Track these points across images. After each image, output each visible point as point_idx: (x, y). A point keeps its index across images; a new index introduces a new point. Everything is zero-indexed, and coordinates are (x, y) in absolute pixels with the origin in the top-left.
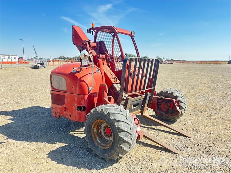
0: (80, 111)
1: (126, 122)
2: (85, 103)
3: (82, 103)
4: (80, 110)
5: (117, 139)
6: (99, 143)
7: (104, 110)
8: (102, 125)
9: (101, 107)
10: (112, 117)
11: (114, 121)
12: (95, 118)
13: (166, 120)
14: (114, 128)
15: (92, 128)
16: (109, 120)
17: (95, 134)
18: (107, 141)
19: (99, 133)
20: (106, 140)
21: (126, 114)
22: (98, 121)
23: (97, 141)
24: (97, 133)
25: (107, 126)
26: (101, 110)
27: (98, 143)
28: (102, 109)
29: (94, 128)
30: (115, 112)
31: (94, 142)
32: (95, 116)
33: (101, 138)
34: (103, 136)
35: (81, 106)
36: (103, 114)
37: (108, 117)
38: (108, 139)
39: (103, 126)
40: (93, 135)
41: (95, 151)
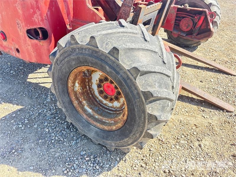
0: (35, 41)
1: (164, 72)
2: (42, 20)
3: (37, 20)
4: (37, 39)
5: (140, 118)
6: (89, 114)
7: (97, 40)
8: (92, 75)
9: (86, 31)
10: (126, 61)
11: (132, 72)
12: (74, 63)
13: (184, 46)
14: (132, 92)
15: (70, 84)
16: (115, 70)
17: (79, 95)
18: (106, 109)
19: (87, 91)
20: (105, 104)
21: (159, 47)
22: (84, 69)
23: (85, 111)
24: (83, 93)
25: (106, 79)
26: (88, 40)
27: (87, 115)
28: (92, 38)
29: (74, 83)
30: (133, 46)
31: (77, 112)
32: (72, 57)
33: (93, 101)
34: (96, 96)
35: (35, 29)
36: (96, 52)
37: (114, 62)
38: (110, 104)
39: (96, 77)
40: (73, 98)
41: (82, 130)
